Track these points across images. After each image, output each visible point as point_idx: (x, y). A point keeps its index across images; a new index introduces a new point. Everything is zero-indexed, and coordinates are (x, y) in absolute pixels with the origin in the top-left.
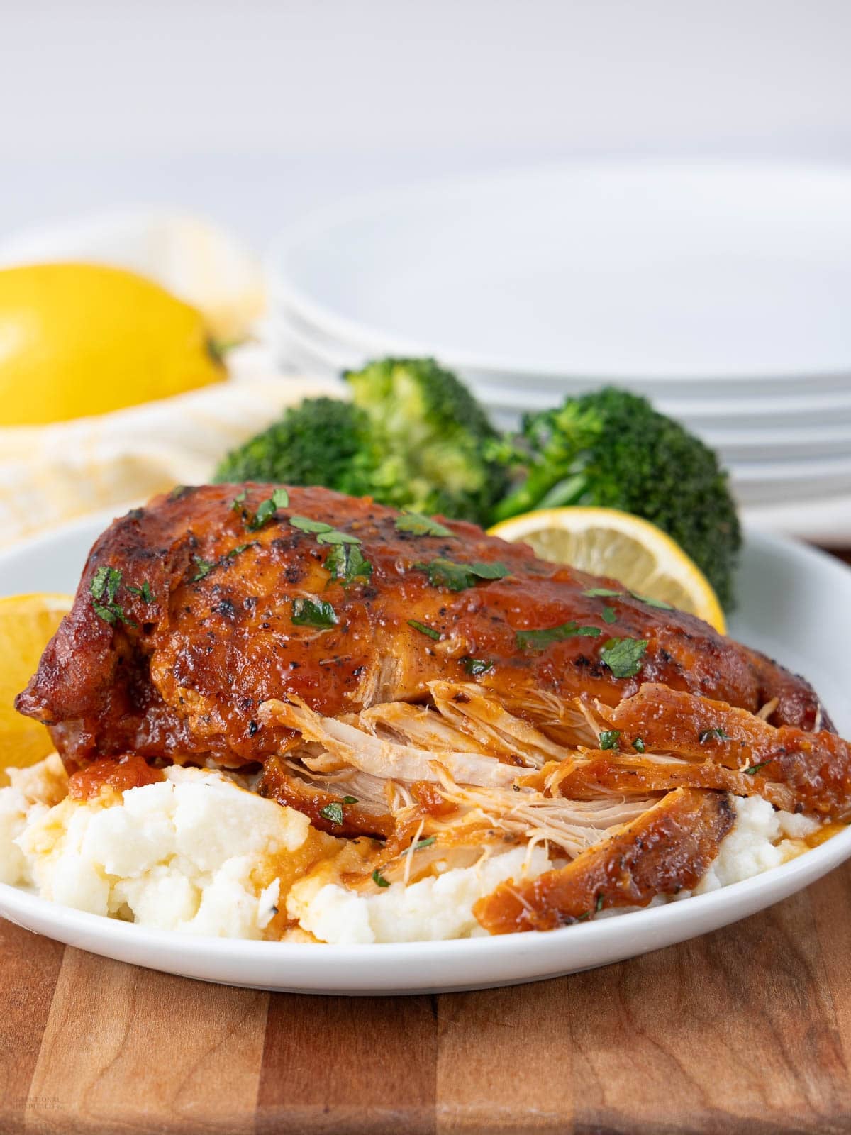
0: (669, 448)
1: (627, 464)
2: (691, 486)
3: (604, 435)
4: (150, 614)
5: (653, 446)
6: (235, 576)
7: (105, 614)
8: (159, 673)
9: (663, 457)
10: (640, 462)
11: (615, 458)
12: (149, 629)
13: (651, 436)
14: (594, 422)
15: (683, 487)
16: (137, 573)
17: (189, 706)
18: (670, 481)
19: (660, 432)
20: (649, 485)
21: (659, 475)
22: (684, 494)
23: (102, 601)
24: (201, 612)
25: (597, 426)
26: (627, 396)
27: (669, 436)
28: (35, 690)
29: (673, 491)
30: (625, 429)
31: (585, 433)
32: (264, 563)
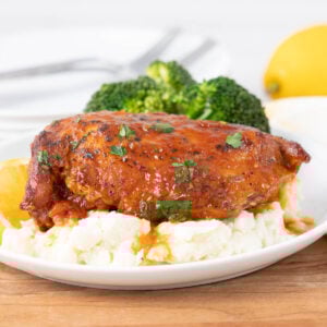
0: (242, 98)
1: (225, 104)
2: (250, 112)
3: (216, 93)
4: (61, 164)
5: (235, 97)
6: (88, 144)
7: (46, 167)
8: (70, 183)
9: (239, 100)
10: (230, 103)
11: (221, 102)
12: (62, 169)
13: (234, 93)
14: (213, 89)
15: (246, 112)
16: (52, 151)
17: (85, 192)
18: (241, 110)
19: (238, 92)
20: (234, 111)
21: (237, 107)
22: (247, 115)
23: (43, 163)
24: (80, 159)
25: (214, 90)
26: (227, 79)
27: (241, 94)
28: (27, 200)
29: (242, 114)
30: (224, 91)
31: (210, 92)
32: (97, 137)
